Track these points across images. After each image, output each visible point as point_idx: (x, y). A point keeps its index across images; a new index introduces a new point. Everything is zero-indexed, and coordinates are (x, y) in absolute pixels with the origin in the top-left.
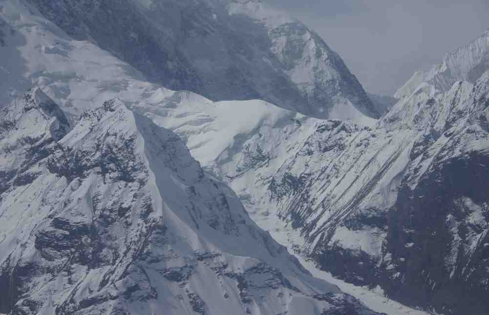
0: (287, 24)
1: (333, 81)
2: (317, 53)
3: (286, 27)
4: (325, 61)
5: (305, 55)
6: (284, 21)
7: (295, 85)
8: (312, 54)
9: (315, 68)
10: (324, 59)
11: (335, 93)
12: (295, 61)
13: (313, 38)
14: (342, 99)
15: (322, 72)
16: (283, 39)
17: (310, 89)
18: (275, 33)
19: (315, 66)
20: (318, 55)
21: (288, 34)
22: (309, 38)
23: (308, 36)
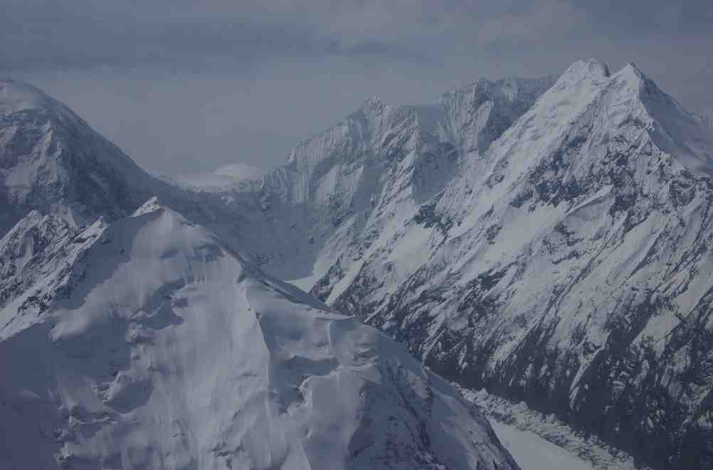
0: (25, 111)
1: (58, 184)
2: (50, 148)
3: (24, 114)
4: (57, 159)
5: (36, 149)
6: (24, 106)
7: (7, 188)
8: (44, 149)
9: (41, 168)
10: (56, 156)
11: (56, 200)
12: (20, 158)
13: (53, 129)
14: (62, 209)
15: (49, 172)
16: (14, 129)
17: (23, 194)
18: (7, 121)
19: (43, 164)
20: (51, 151)
21: (23, 123)
22: (47, 129)
23: (48, 125)
